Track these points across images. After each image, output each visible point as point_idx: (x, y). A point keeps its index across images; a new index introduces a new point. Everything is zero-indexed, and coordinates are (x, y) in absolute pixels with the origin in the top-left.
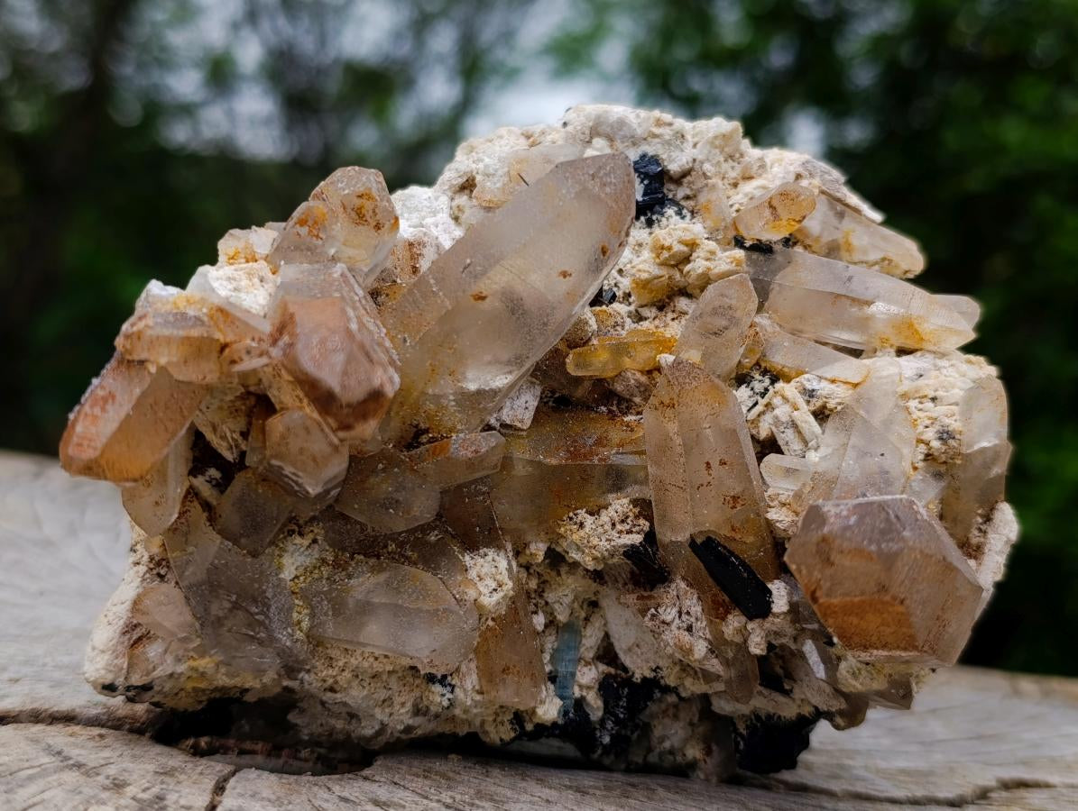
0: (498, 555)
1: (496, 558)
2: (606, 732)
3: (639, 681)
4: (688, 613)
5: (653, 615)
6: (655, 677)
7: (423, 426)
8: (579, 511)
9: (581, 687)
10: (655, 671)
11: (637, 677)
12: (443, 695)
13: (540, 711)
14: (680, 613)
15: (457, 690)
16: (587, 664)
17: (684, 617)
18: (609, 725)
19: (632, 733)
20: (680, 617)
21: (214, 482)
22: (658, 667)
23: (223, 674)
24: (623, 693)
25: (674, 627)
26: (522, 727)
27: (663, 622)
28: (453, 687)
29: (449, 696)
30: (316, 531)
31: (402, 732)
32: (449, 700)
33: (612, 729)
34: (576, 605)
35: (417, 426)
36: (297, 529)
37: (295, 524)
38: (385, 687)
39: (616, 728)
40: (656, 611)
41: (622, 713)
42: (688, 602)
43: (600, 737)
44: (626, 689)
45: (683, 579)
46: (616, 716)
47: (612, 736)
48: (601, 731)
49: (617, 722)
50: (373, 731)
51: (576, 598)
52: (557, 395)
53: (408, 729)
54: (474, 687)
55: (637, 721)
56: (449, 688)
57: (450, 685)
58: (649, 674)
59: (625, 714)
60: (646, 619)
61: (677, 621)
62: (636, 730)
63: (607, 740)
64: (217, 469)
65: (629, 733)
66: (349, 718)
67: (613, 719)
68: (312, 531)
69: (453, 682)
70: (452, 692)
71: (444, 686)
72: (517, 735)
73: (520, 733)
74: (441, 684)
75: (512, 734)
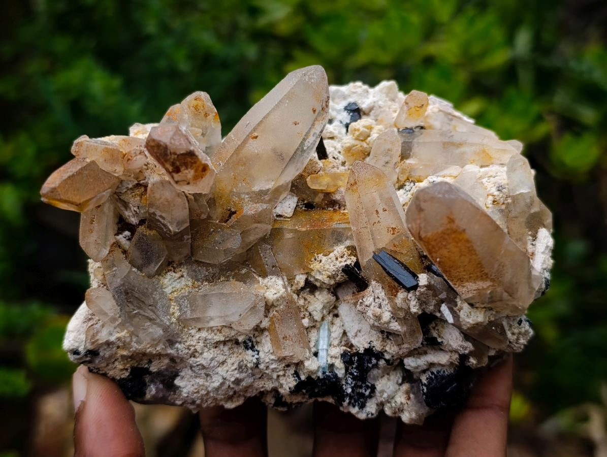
0: (278, 279)
1: (277, 280)
2: (349, 386)
3: (362, 352)
4: (378, 298)
5: (361, 303)
6: (370, 347)
7: (233, 210)
8: (319, 255)
9: (332, 357)
10: (370, 343)
11: (362, 351)
12: (253, 356)
13: (307, 364)
14: (374, 299)
15: (260, 353)
16: (334, 346)
17: (377, 300)
18: (350, 381)
19: (366, 391)
20: (374, 301)
21: (127, 238)
22: (371, 341)
23: (135, 343)
24: (355, 360)
25: (372, 307)
26: (299, 378)
27: (367, 306)
28: (258, 352)
29: (256, 356)
30: (183, 270)
31: (233, 382)
32: (257, 359)
33: (352, 383)
34: (325, 312)
35: (229, 210)
36: (172, 269)
37: (172, 267)
38: (222, 354)
39: (354, 382)
40: (362, 300)
41: (355, 372)
42: (377, 291)
43: (346, 389)
44: (356, 358)
45: (374, 280)
46: (352, 374)
47: (352, 388)
48: (346, 386)
49: (354, 378)
50: (219, 383)
51: (324, 307)
52: (306, 202)
53: (237, 382)
54: (270, 350)
55: (367, 383)
56: (256, 352)
57: (257, 350)
58: (367, 346)
59: (357, 373)
60: (358, 306)
61: (373, 303)
62: (368, 389)
63: (349, 391)
64: (129, 231)
65: (364, 391)
66: (205, 377)
67: (351, 377)
68: (181, 271)
69: (258, 349)
70: (258, 354)
71: (254, 351)
72: (297, 384)
73: (299, 382)
74: (252, 350)
75: (295, 383)
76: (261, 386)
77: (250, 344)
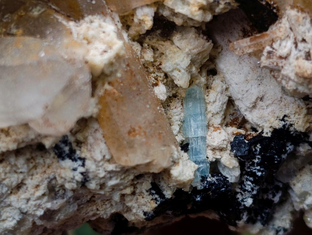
0: (104, 21)
1: (103, 24)
2: (247, 194)
3: (269, 135)
4: (304, 40)
5: (269, 53)
6: (284, 126)
9: (214, 149)
10: (283, 120)
11: (267, 133)
12: (75, 170)
13: (175, 172)
14: (296, 44)
15: (88, 163)
16: (216, 129)
17: (301, 46)
18: (249, 185)
19: (274, 196)
20: (296, 47)
22: (285, 116)
24: (256, 150)
25: (292, 59)
26: (162, 196)
27: (281, 57)
28: (83, 160)
29: (81, 169)
31: (42, 218)
32: (82, 174)
33: (253, 189)
34: (194, 69)
38: (16, 172)
39: (257, 188)
40: (271, 46)
41: (259, 171)
42: (302, 29)
43: (242, 200)
44: (258, 146)
45: (293, 7)
46: (253, 174)
47: (253, 197)
48: (242, 195)
49: (257, 181)
50: (15, 222)
51: (193, 62)
53: (49, 215)
54: (104, 156)
55: (277, 183)
56: (80, 162)
57: (80, 159)
58: (278, 125)
59: (262, 172)
60: (263, 58)
61: (294, 52)
62: (277, 192)
63: (249, 202)
67: (251, 179)
69: (83, 156)
70: (83, 165)
71: (74, 160)
72: (159, 206)
73: (162, 203)
74: (70, 158)
75: (154, 205)
76: (91, 213)
77: (67, 149)
